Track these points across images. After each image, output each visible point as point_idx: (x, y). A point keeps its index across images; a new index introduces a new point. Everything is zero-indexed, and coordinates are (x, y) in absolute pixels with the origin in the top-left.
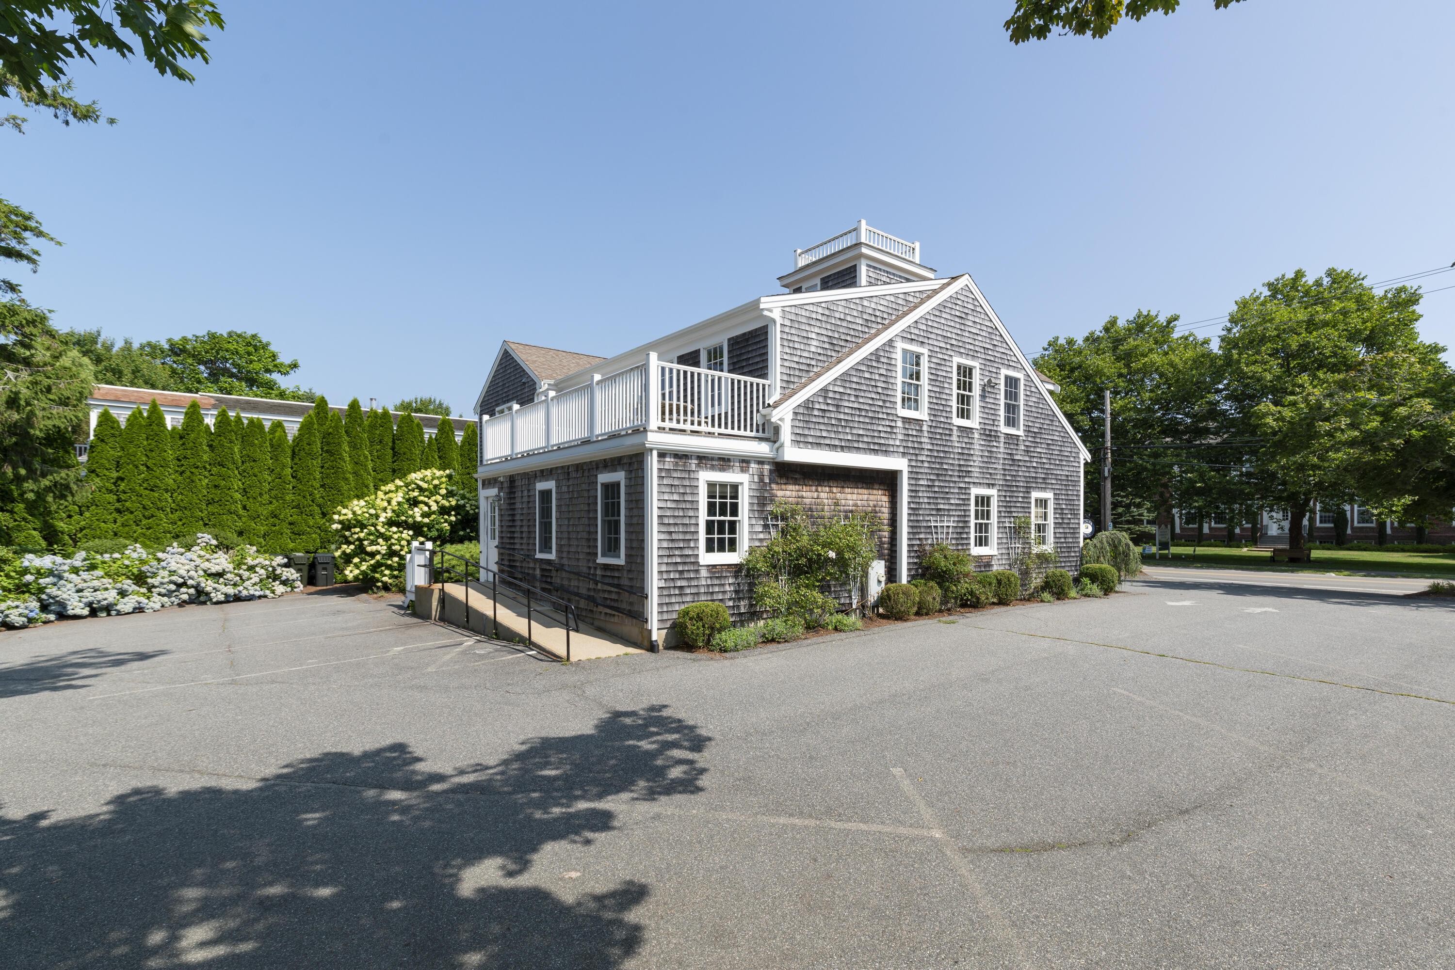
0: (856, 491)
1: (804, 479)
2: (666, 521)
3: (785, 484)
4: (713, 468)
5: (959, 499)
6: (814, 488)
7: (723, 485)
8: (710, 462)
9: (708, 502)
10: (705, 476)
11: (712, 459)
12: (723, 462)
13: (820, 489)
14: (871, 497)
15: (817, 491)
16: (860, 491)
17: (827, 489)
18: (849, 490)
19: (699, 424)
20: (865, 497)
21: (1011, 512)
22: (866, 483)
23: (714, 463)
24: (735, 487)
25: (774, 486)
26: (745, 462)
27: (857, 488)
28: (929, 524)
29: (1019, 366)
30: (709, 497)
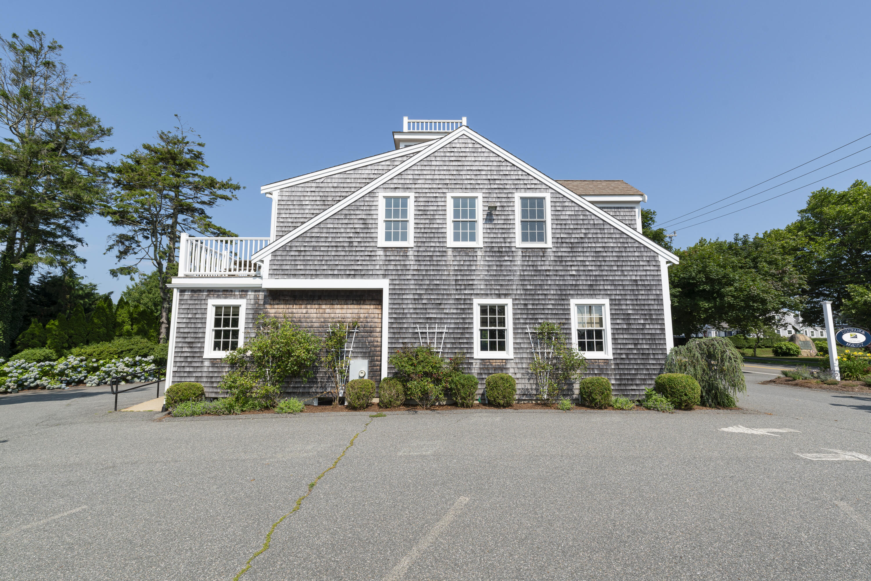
0: (345, 306)
1: (294, 300)
2: (182, 330)
3: (278, 304)
4: (218, 297)
5: (457, 309)
6: (303, 306)
7: (227, 307)
8: (217, 293)
9: (215, 318)
10: (212, 303)
11: (219, 291)
12: (227, 292)
13: (309, 306)
14: (362, 311)
15: (306, 308)
16: (350, 306)
17: (317, 306)
18: (339, 306)
19: (235, 270)
20: (356, 311)
21: (537, 319)
22: (356, 300)
23: (220, 293)
24: (237, 308)
25: (268, 306)
26: (243, 291)
27: (347, 304)
28: (416, 331)
29: (544, 187)
30: (216, 315)
